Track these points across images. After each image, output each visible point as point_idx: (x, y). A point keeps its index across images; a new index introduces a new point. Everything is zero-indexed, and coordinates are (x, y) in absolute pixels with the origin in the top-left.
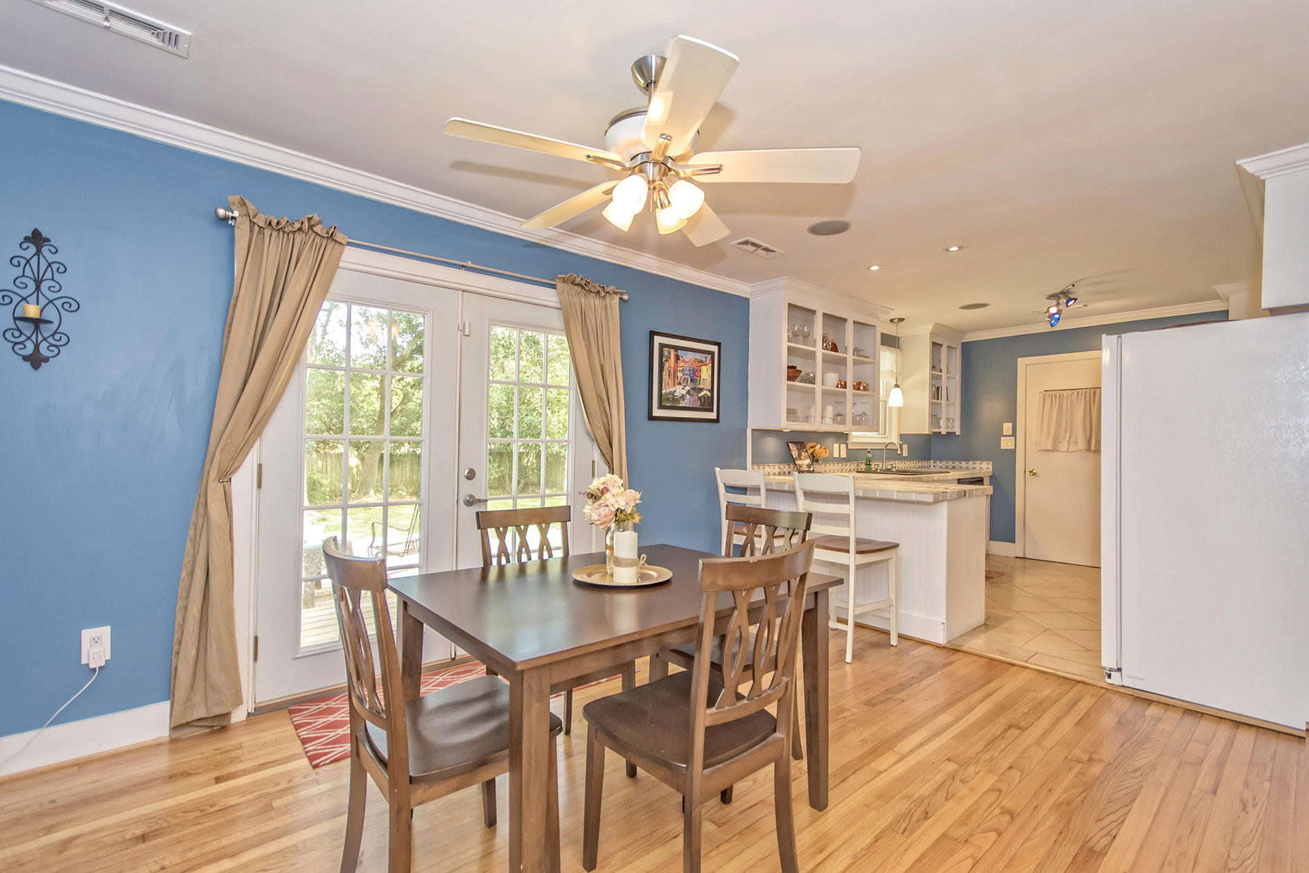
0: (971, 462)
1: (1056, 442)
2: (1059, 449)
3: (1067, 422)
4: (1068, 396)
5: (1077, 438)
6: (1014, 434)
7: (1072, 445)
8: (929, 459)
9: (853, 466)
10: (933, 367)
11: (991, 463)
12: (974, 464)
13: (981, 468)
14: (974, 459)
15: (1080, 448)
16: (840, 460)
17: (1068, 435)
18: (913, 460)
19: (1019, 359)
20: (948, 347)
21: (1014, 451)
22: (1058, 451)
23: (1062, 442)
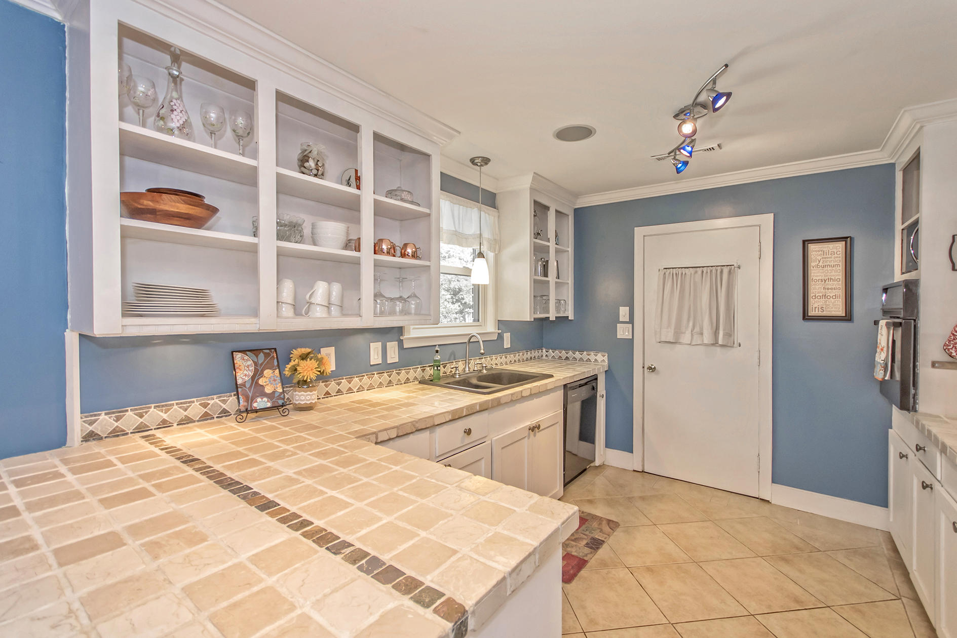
0: (585, 353)
1: (678, 332)
2: (681, 341)
3: (690, 308)
4: (691, 274)
5: (702, 329)
6: (631, 321)
7: (695, 337)
8: (540, 348)
9: (415, 373)
10: (537, 235)
11: (607, 355)
12: (589, 355)
13: (596, 360)
14: (589, 350)
15: (706, 341)
16: (385, 367)
17: (691, 324)
18: (518, 351)
19: (635, 228)
20: (557, 211)
21: (631, 341)
22: (680, 343)
23: (685, 333)
